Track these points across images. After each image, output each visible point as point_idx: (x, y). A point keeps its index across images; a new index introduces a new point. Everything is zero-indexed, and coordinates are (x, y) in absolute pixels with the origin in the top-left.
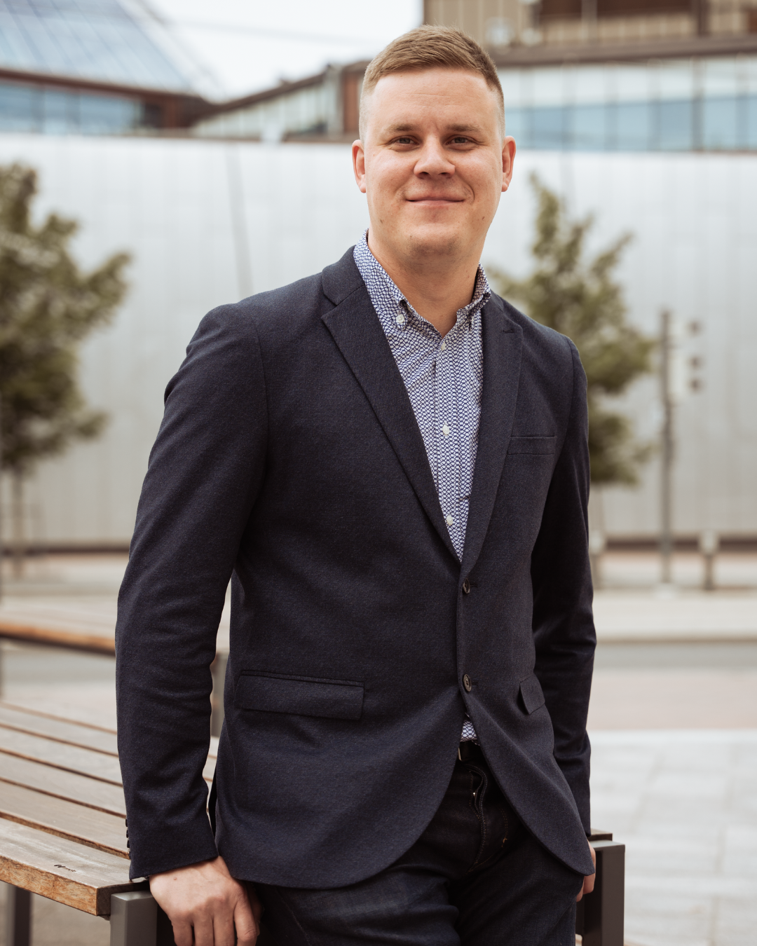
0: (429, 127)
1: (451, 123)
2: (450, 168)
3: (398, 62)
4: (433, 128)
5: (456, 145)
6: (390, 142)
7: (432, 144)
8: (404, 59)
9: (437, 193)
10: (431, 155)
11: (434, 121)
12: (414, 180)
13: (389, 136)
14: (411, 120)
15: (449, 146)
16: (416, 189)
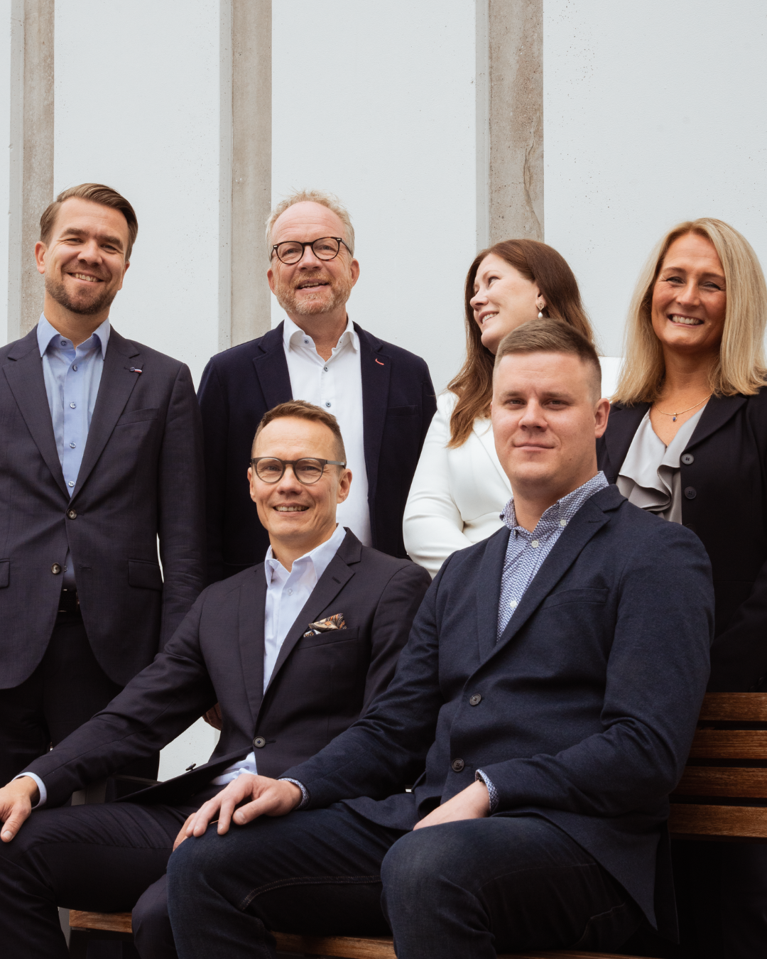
0: (530, 393)
1: (546, 391)
2: (542, 423)
3: (510, 347)
4: (533, 394)
5: (551, 405)
6: (506, 402)
7: (533, 403)
8: (515, 345)
9: (533, 441)
10: (531, 413)
11: (534, 389)
12: (520, 431)
13: (504, 399)
14: (517, 389)
15: (547, 406)
16: (520, 437)
